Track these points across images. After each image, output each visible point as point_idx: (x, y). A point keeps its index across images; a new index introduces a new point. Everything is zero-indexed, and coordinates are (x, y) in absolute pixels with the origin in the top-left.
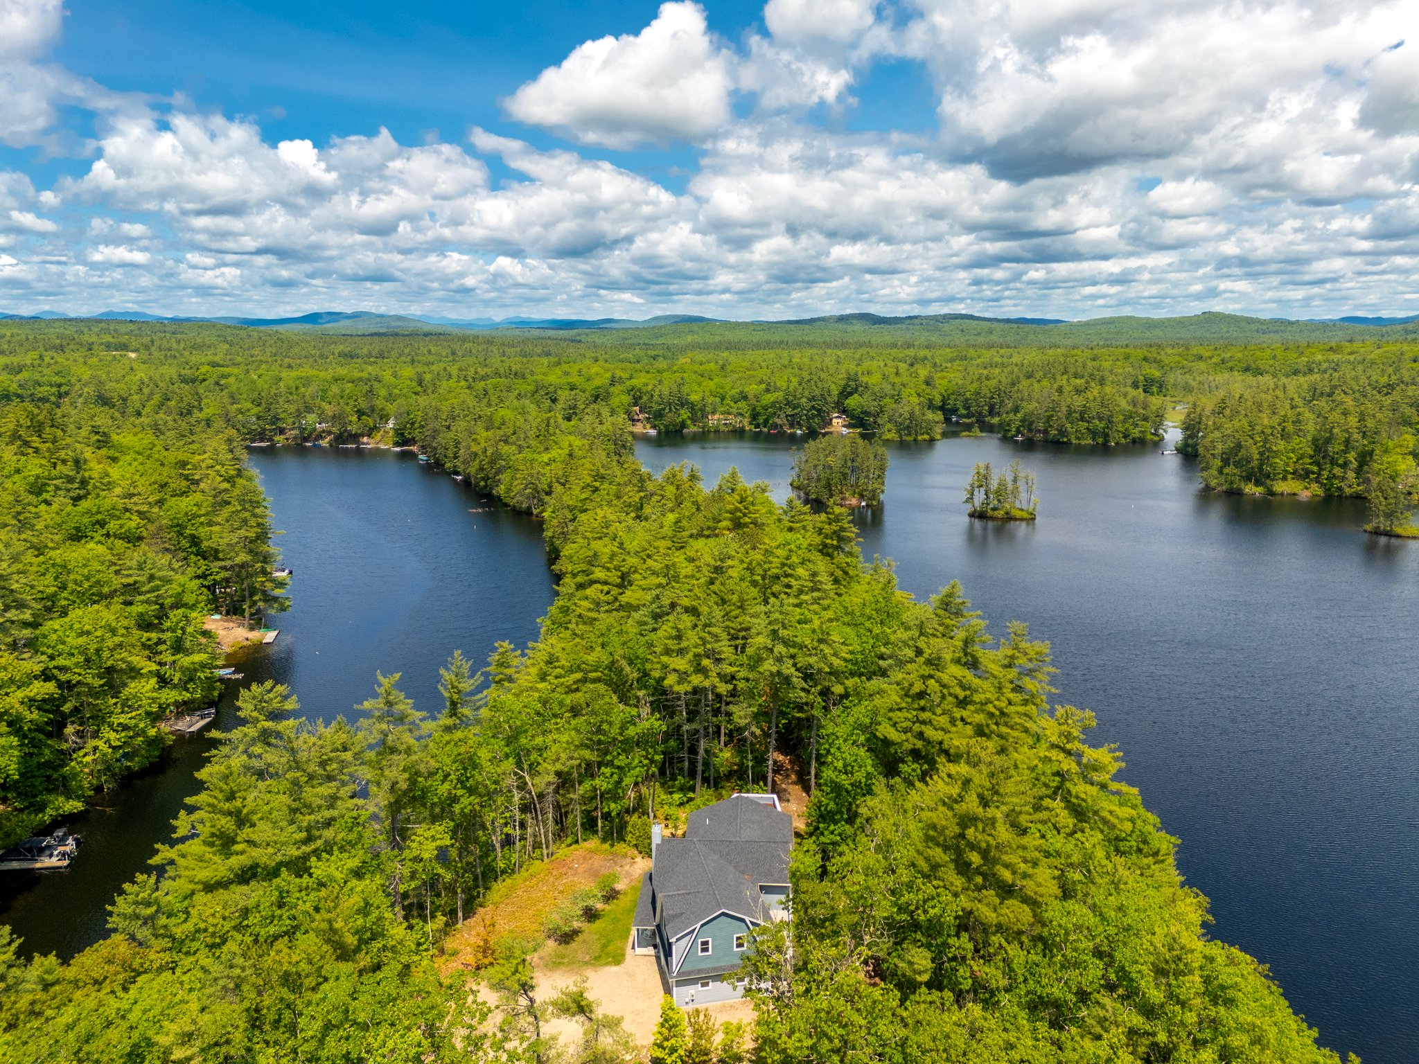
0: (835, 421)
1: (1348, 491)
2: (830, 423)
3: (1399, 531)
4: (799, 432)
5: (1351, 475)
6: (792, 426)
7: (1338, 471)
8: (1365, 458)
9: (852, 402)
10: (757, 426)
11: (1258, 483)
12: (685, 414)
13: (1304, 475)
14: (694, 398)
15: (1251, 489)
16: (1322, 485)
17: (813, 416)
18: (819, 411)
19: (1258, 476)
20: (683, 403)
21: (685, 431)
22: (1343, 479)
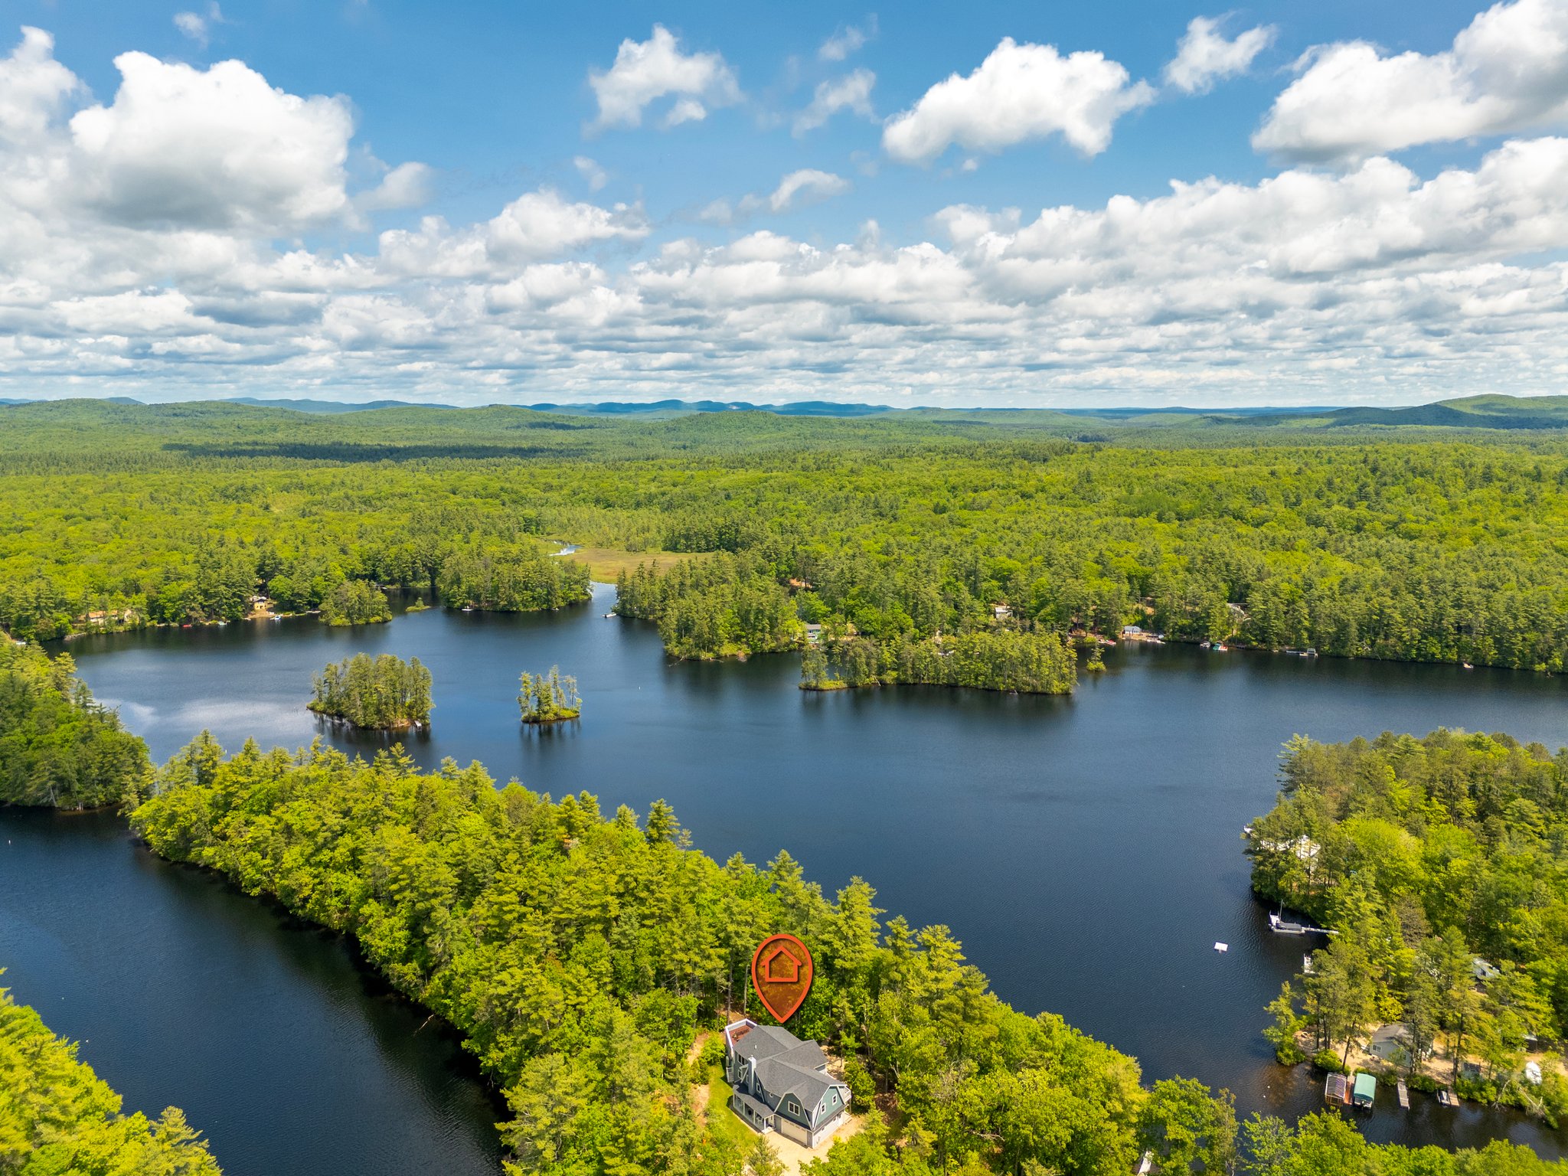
0: (257, 606)
1: (766, 648)
2: (252, 608)
3: (821, 686)
4: (222, 624)
5: (768, 636)
6: (209, 618)
7: (759, 635)
8: (773, 622)
9: (278, 583)
10: (163, 620)
11: (710, 650)
12: (64, 618)
13: (737, 639)
14: (71, 596)
15: (706, 656)
16: (749, 645)
17: (236, 605)
18: (240, 597)
19: (707, 646)
20: (61, 604)
21: (68, 638)
22: (762, 640)
